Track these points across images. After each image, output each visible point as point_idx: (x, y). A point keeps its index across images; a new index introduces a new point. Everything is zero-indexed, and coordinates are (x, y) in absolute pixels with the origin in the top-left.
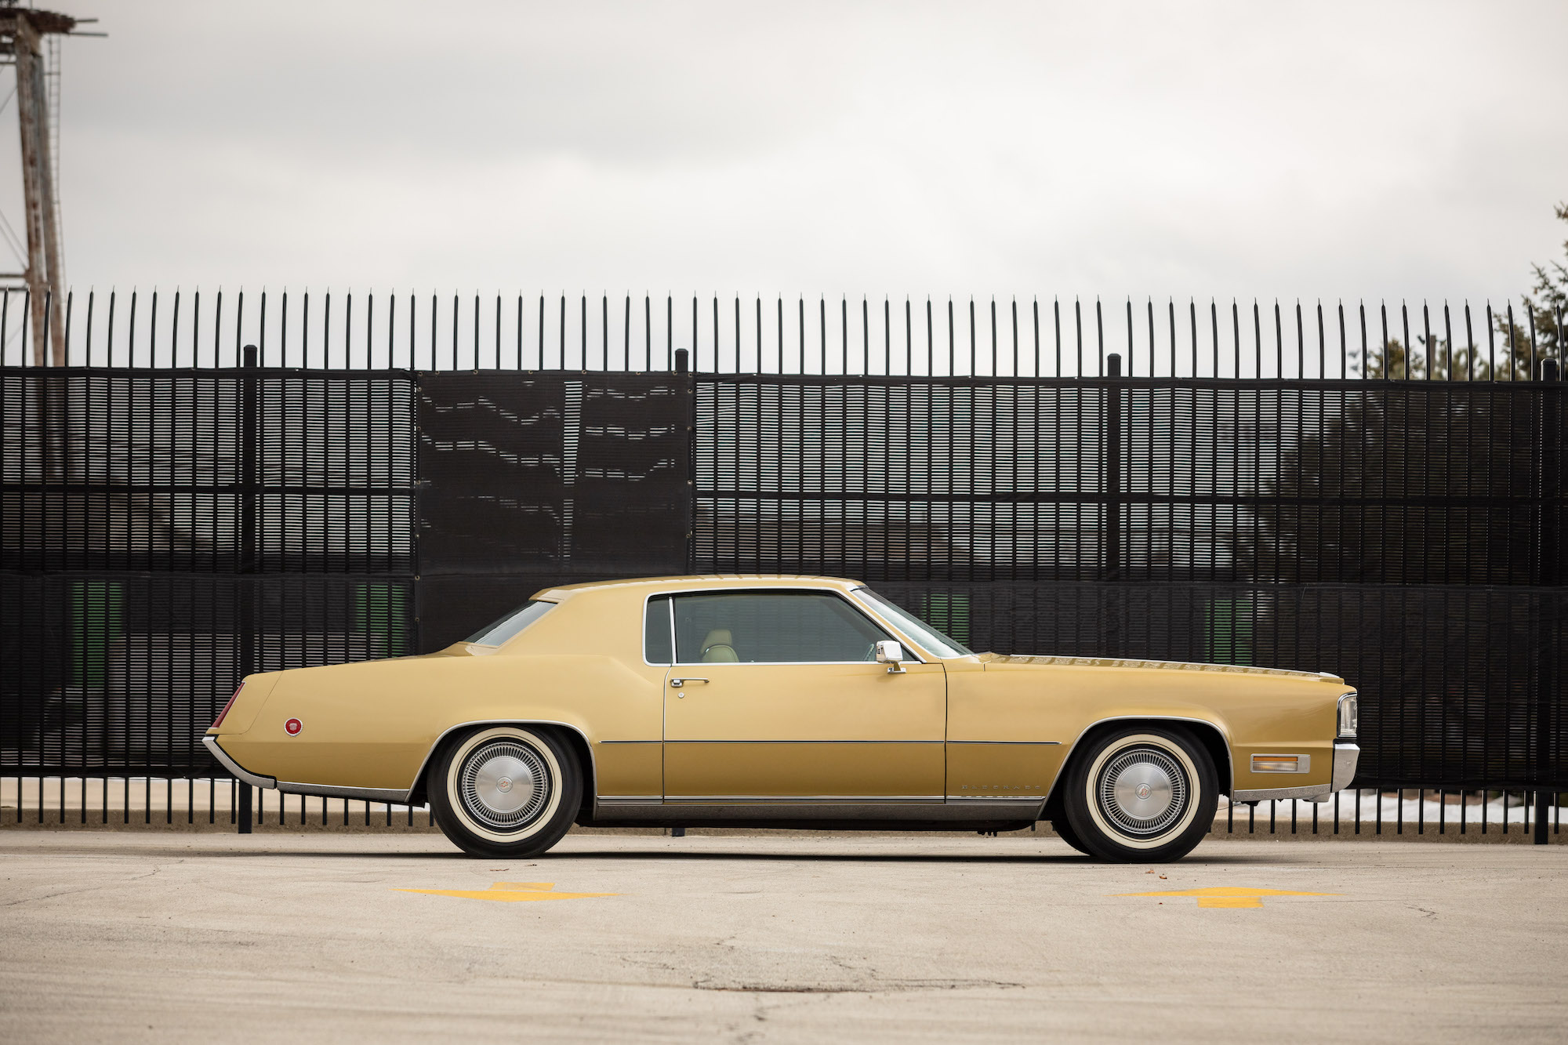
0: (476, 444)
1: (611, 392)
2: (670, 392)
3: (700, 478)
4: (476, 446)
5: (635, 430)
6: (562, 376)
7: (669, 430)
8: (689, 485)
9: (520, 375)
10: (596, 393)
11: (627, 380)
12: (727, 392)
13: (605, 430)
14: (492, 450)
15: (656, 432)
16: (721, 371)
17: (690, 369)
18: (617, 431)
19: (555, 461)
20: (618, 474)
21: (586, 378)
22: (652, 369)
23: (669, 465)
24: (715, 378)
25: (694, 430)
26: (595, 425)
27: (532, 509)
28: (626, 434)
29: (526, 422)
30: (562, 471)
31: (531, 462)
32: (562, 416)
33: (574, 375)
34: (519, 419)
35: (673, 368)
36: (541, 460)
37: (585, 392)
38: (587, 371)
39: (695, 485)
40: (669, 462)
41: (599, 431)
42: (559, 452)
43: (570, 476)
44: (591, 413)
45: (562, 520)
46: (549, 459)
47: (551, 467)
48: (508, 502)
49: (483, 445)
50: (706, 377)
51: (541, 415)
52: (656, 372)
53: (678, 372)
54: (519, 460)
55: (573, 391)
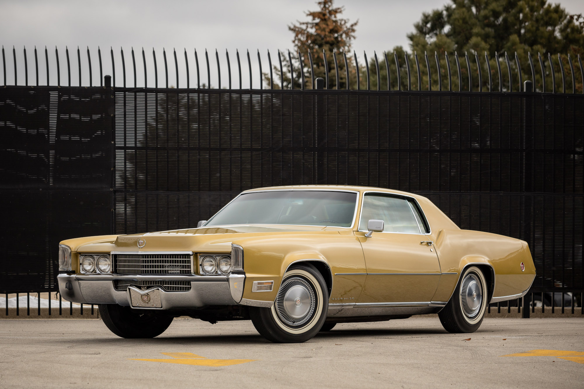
0: (5, 123)
1: (73, 97)
2: (102, 97)
3: (117, 140)
4: (5, 124)
5: (85, 116)
6: (48, 89)
7: (102, 116)
8: (112, 144)
9: (27, 88)
10: (66, 97)
11: (80, 91)
12: (130, 96)
13: (70, 116)
14: (13, 126)
15: (95, 117)
16: (127, 86)
17: (112, 85)
18: (76, 116)
19: (45, 131)
20: (77, 138)
21: (60, 89)
22: (93, 85)
23: (102, 133)
24: (124, 90)
25: (115, 115)
26: (65, 113)
27: (35, 156)
28: (80, 118)
29: (31, 112)
30: (48, 136)
31: (33, 132)
32: (49, 108)
33: (54, 88)
34: (27, 111)
35: (103, 85)
36: (38, 131)
37: (60, 97)
38: (61, 86)
39: (115, 143)
40: (102, 132)
41: (67, 116)
42: (47, 127)
43: (53, 139)
44: (63, 107)
45: (49, 161)
46: (41, 130)
47: (43, 135)
48: (23, 152)
49: (9, 123)
50: (120, 89)
51: (38, 109)
52: (95, 87)
53: (106, 87)
54: (27, 131)
55: (54, 96)
